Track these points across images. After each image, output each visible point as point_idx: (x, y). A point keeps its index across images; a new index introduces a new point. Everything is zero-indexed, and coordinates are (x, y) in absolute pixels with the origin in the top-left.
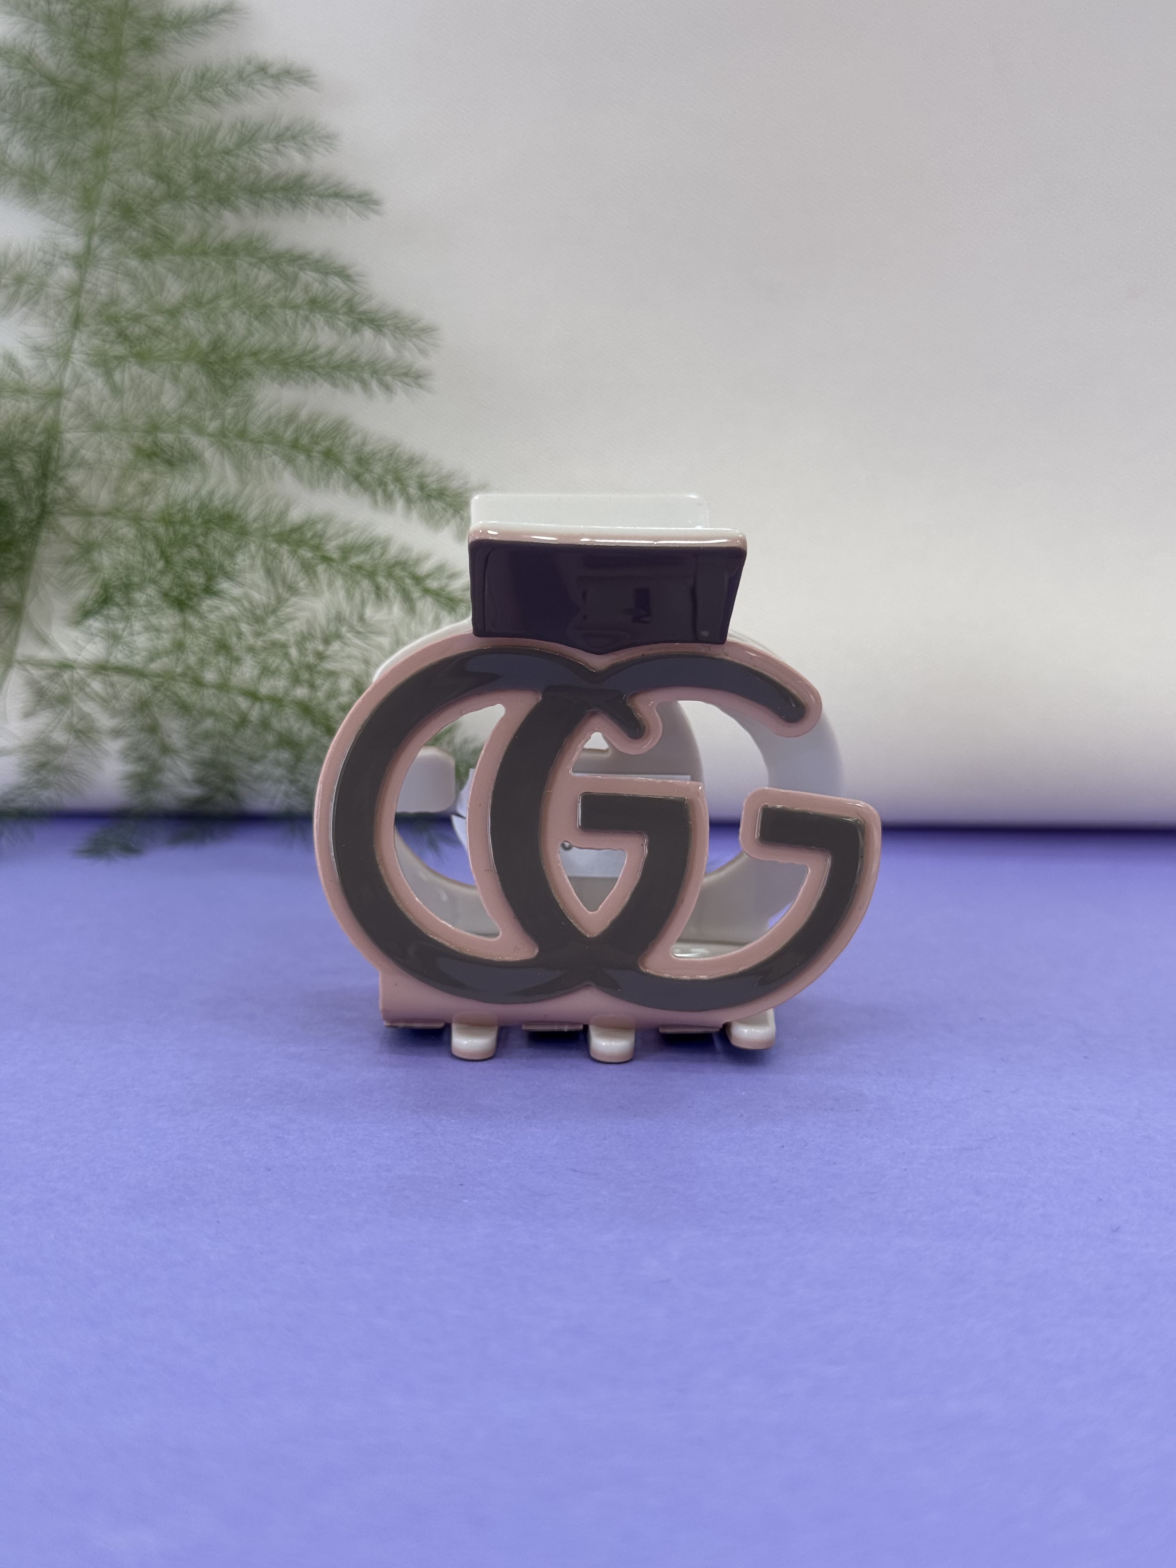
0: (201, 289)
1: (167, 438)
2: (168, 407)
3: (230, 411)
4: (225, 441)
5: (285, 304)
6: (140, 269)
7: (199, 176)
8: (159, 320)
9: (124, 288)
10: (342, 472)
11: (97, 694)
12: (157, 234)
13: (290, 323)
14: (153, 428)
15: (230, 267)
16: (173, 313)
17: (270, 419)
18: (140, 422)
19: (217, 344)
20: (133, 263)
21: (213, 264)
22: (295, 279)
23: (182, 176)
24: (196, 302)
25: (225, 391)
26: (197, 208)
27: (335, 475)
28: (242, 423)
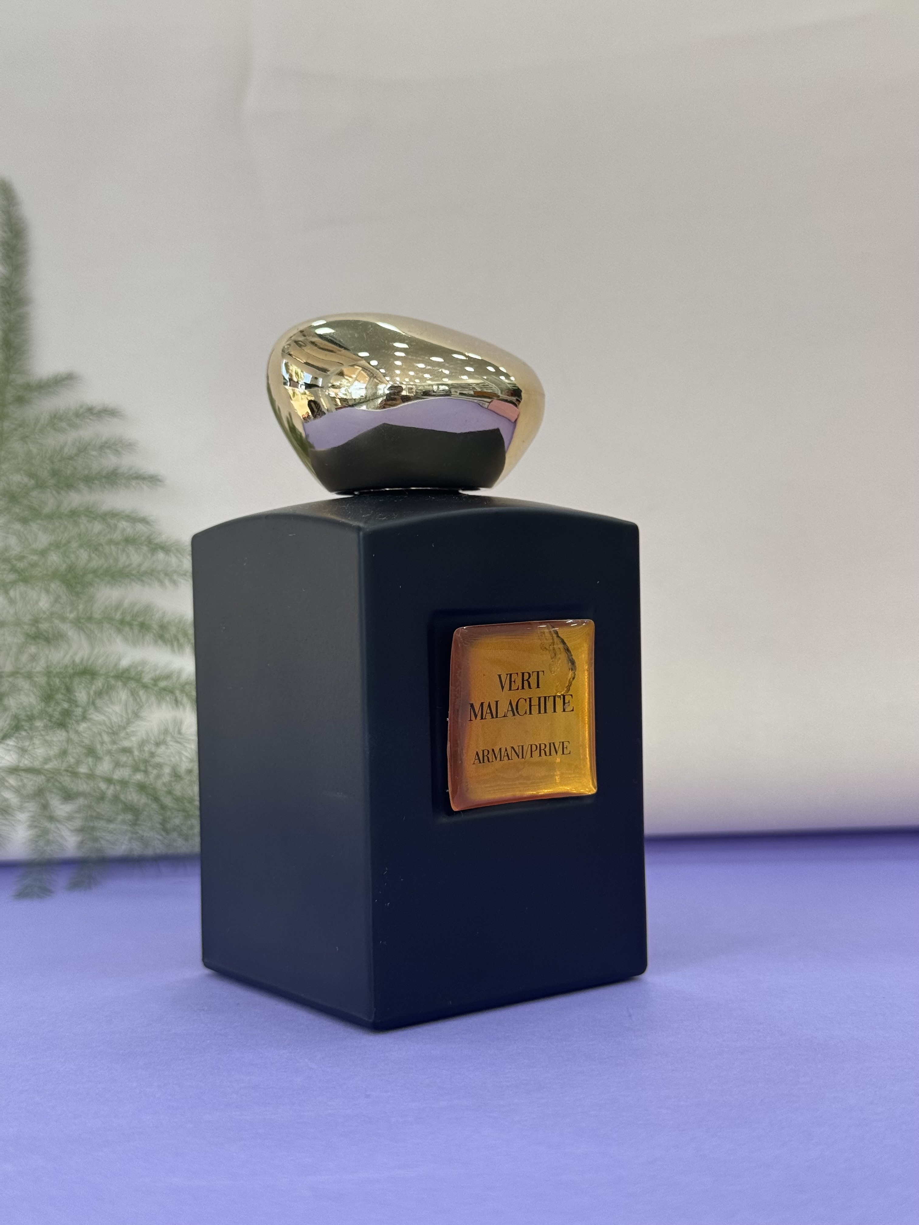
0: (60, 538)
1: (44, 626)
2: (44, 609)
3: (81, 607)
4: (80, 625)
5: (111, 542)
6: (22, 529)
7: (54, 473)
8: (35, 558)
9: (13, 541)
10: (152, 635)
11: (12, 786)
12: (31, 508)
13: (114, 553)
14: (36, 621)
15: (76, 523)
16: (43, 553)
17: (106, 608)
18: (27, 618)
19: (71, 568)
20: (18, 526)
21: (66, 523)
22: (116, 527)
23: (44, 474)
24: (57, 545)
25: (77, 594)
26: (54, 492)
27: (147, 638)
28: (89, 613)
